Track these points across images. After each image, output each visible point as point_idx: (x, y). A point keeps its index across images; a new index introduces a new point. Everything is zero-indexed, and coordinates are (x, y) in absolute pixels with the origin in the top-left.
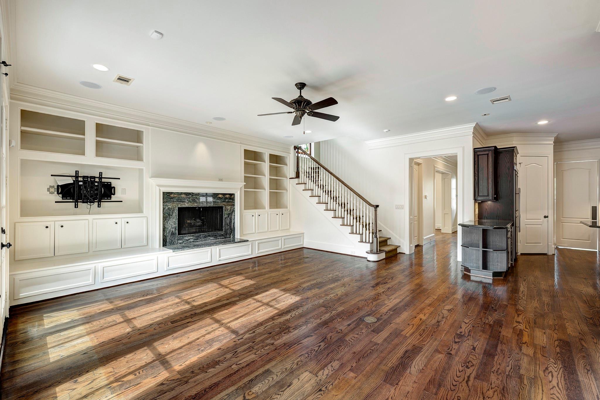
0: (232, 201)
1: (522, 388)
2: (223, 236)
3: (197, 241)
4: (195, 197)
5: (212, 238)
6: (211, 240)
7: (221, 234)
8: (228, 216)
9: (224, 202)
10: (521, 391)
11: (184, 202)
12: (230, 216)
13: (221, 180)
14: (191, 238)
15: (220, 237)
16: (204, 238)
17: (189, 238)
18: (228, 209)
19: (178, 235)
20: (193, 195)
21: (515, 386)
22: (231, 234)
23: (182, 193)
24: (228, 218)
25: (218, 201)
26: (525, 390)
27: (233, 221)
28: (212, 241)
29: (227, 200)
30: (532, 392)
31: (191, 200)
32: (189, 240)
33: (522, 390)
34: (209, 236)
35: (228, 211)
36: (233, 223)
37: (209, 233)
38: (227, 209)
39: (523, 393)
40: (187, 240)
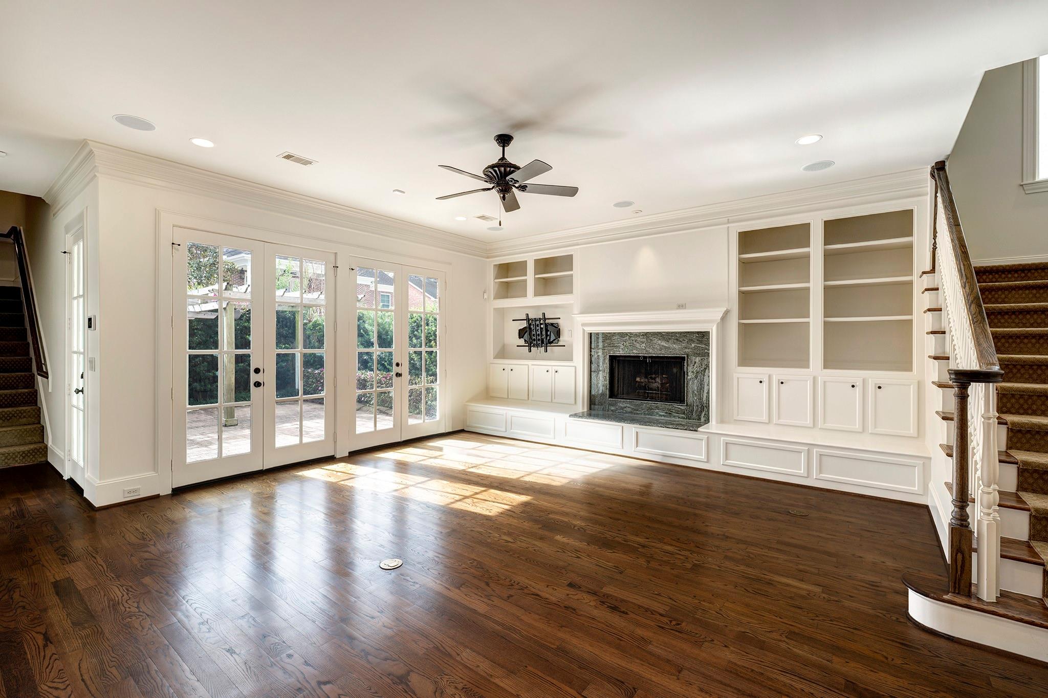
0: (703, 346)
1: (113, 659)
2: (684, 413)
3: (637, 414)
4: (633, 339)
5: (662, 414)
6: (661, 416)
7: (679, 408)
8: (696, 377)
9: (686, 348)
10: (113, 655)
11: (619, 347)
12: (699, 377)
13: (681, 306)
14: (628, 405)
15: (677, 415)
16: (647, 410)
17: (625, 405)
18: (695, 362)
19: (609, 398)
20: (630, 337)
21: (125, 654)
22: (701, 412)
23: (615, 333)
24: (696, 381)
25: (674, 345)
26: (109, 661)
27: (706, 387)
28: (663, 418)
29: (693, 345)
30: (98, 666)
31: (628, 345)
32: (625, 409)
33: (111, 657)
34: (656, 407)
35: (695, 365)
36: (706, 391)
37: (656, 402)
38: (693, 362)
39: (109, 655)
40: (622, 408)
